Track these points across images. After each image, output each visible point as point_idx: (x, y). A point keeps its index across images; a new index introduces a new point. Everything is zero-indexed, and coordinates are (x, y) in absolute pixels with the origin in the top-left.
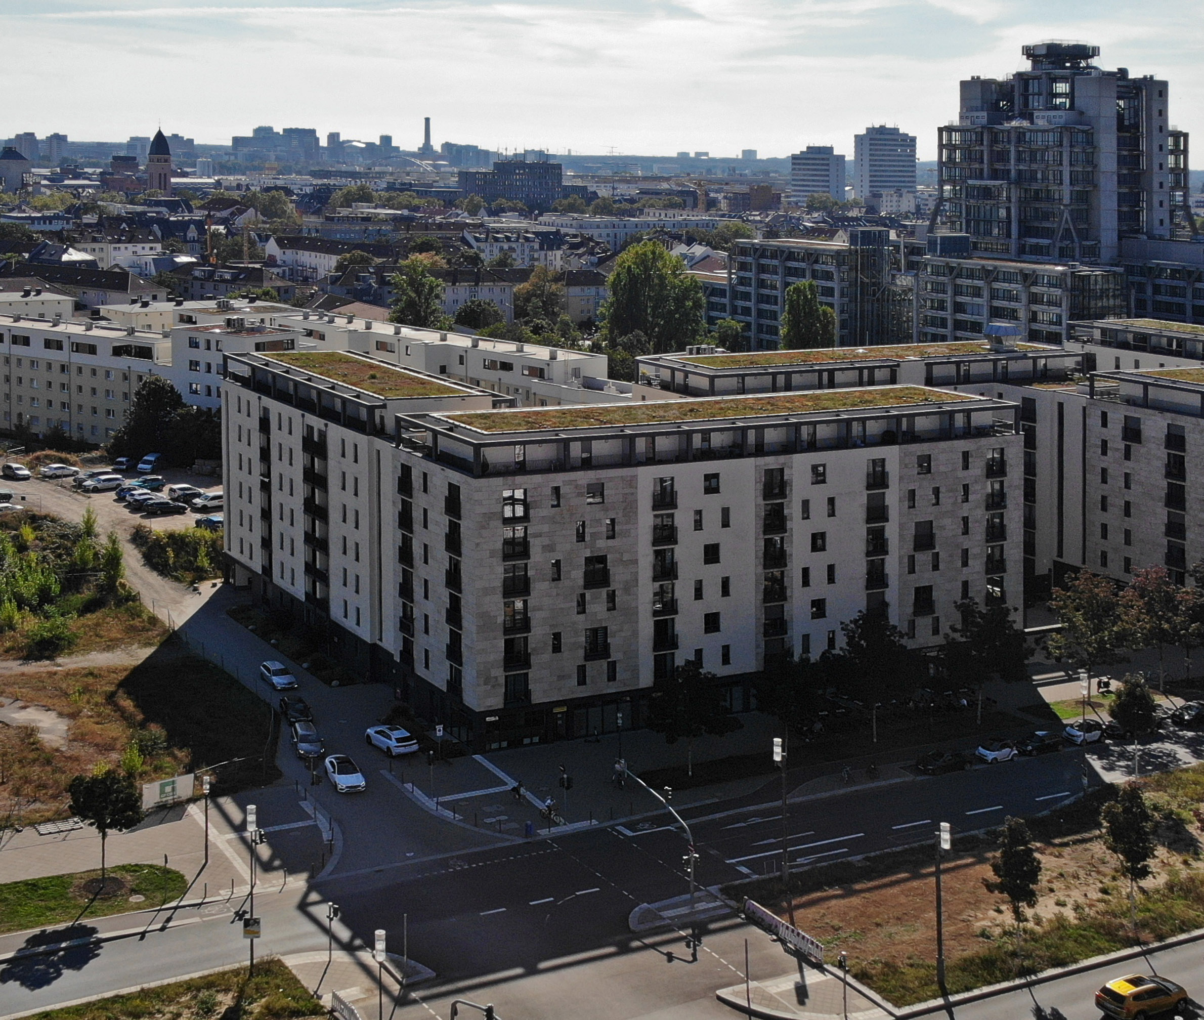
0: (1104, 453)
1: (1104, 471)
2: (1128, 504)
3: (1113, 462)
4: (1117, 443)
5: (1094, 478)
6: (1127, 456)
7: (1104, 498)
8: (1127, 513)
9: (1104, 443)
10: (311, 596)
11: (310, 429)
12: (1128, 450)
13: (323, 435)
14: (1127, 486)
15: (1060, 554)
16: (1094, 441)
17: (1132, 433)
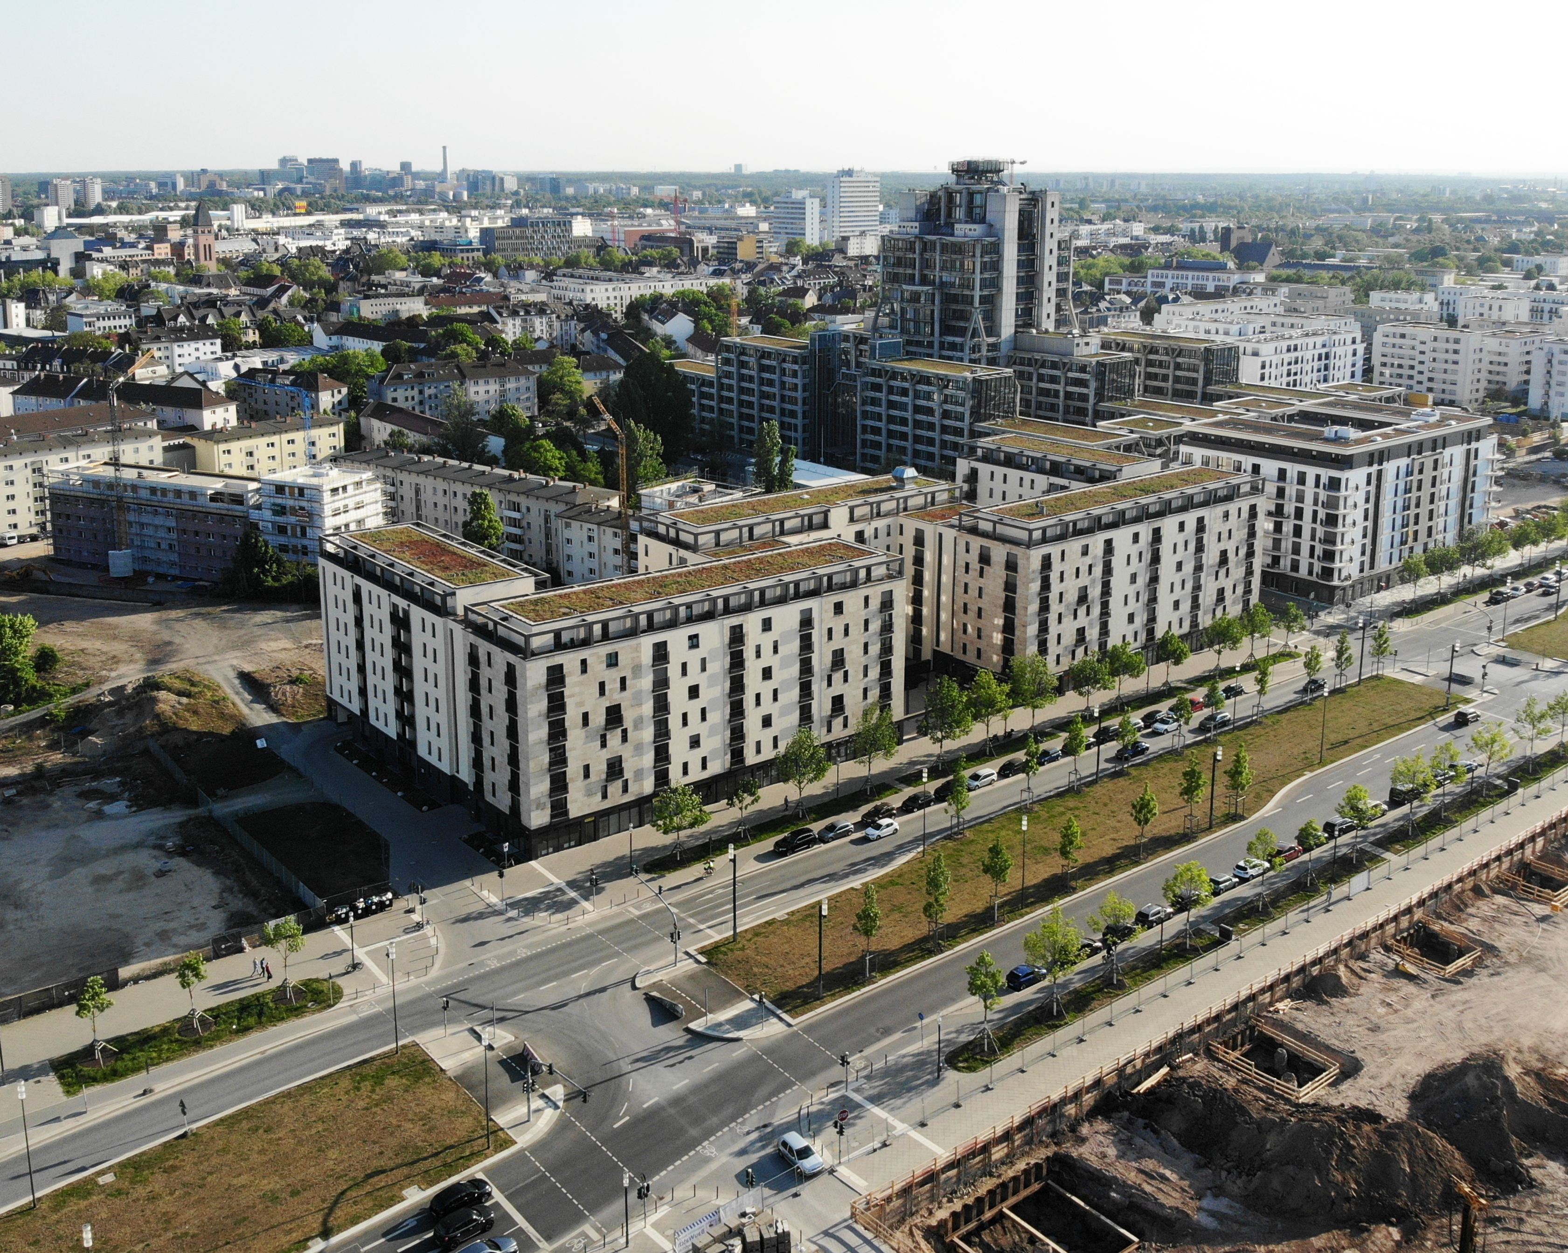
0: (967, 572)
1: (966, 585)
2: (980, 609)
3: (972, 578)
4: (975, 566)
5: (960, 590)
6: (981, 575)
7: (965, 605)
8: (980, 616)
9: (967, 565)
10: (401, 736)
11: (395, 606)
12: (982, 569)
13: (406, 613)
14: (980, 596)
15: (938, 645)
16: (961, 563)
17: (985, 559)
